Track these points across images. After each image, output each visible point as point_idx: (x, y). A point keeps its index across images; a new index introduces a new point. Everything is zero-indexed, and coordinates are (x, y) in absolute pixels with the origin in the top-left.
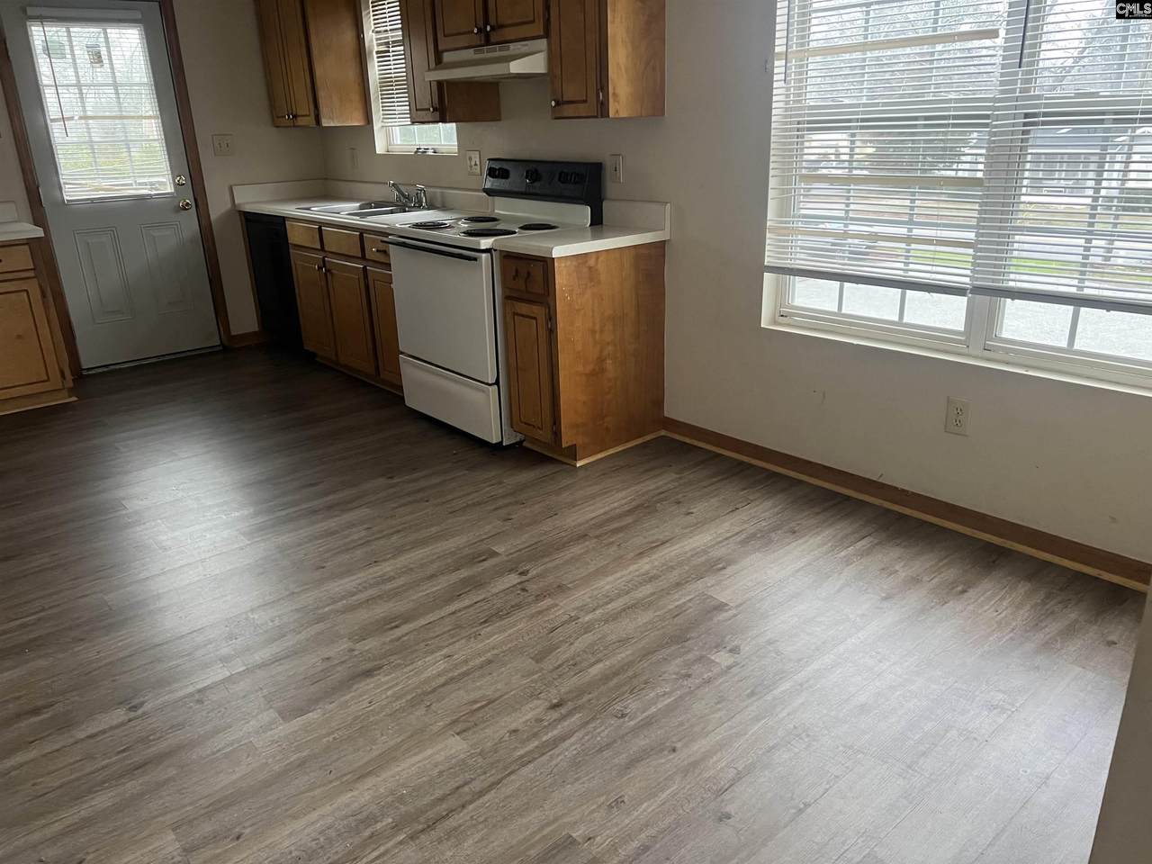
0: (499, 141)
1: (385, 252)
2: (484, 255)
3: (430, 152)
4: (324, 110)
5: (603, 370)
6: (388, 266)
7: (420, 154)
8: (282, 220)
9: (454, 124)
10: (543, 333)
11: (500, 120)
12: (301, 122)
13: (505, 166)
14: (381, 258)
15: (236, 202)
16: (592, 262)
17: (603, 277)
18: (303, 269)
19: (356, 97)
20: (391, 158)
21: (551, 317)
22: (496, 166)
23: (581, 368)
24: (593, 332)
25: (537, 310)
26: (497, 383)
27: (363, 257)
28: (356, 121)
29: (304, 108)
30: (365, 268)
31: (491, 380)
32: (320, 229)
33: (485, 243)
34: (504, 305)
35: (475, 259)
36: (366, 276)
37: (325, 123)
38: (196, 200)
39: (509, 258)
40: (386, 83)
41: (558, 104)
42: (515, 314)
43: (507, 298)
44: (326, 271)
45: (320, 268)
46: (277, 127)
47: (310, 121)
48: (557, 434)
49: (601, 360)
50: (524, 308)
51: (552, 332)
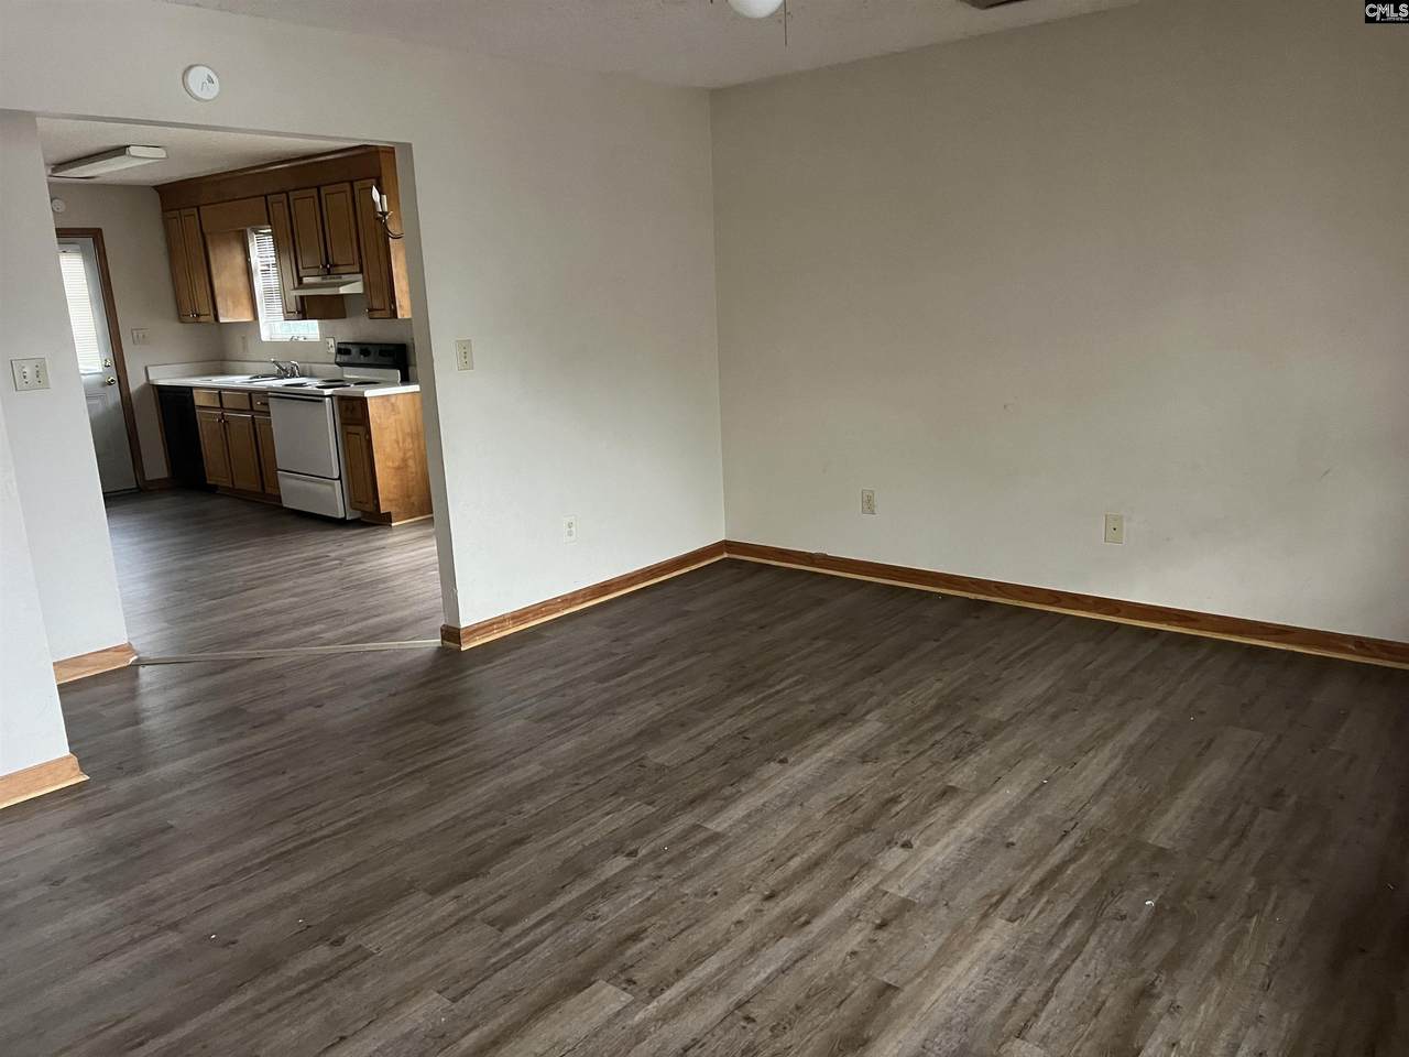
0: (345, 331)
1: (267, 404)
2: (327, 399)
3: (301, 339)
4: (221, 311)
5: (406, 466)
6: (268, 413)
7: (293, 342)
8: (190, 389)
9: (316, 322)
10: (364, 444)
11: (345, 317)
12: (202, 319)
13: (350, 347)
14: (264, 409)
15: (151, 378)
16: (393, 400)
17: (401, 408)
18: (206, 424)
19: (245, 301)
20: (274, 344)
21: (368, 432)
22: (343, 347)
23: (390, 464)
24: (398, 443)
25: (360, 429)
26: (340, 478)
27: (252, 409)
28: (247, 317)
29: (205, 309)
30: (253, 417)
31: (336, 477)
32: (220, 394)
33: (328, 392)
34: (342, 429)
35: (321, 401)
36: (254, 423)
37: (222, 320)
38: (118, 377)
39: (342, 399)
40: (268, 292)
41: (370, 310)
42: (348, 433)
43: (342, 424)
44: (225, 423)
45: (220, 421)
46: (183, 322)
47: (212, 318)
48: (378, 505)
49: (404, 460)
50: (352, 429)
51: (369, 441)
